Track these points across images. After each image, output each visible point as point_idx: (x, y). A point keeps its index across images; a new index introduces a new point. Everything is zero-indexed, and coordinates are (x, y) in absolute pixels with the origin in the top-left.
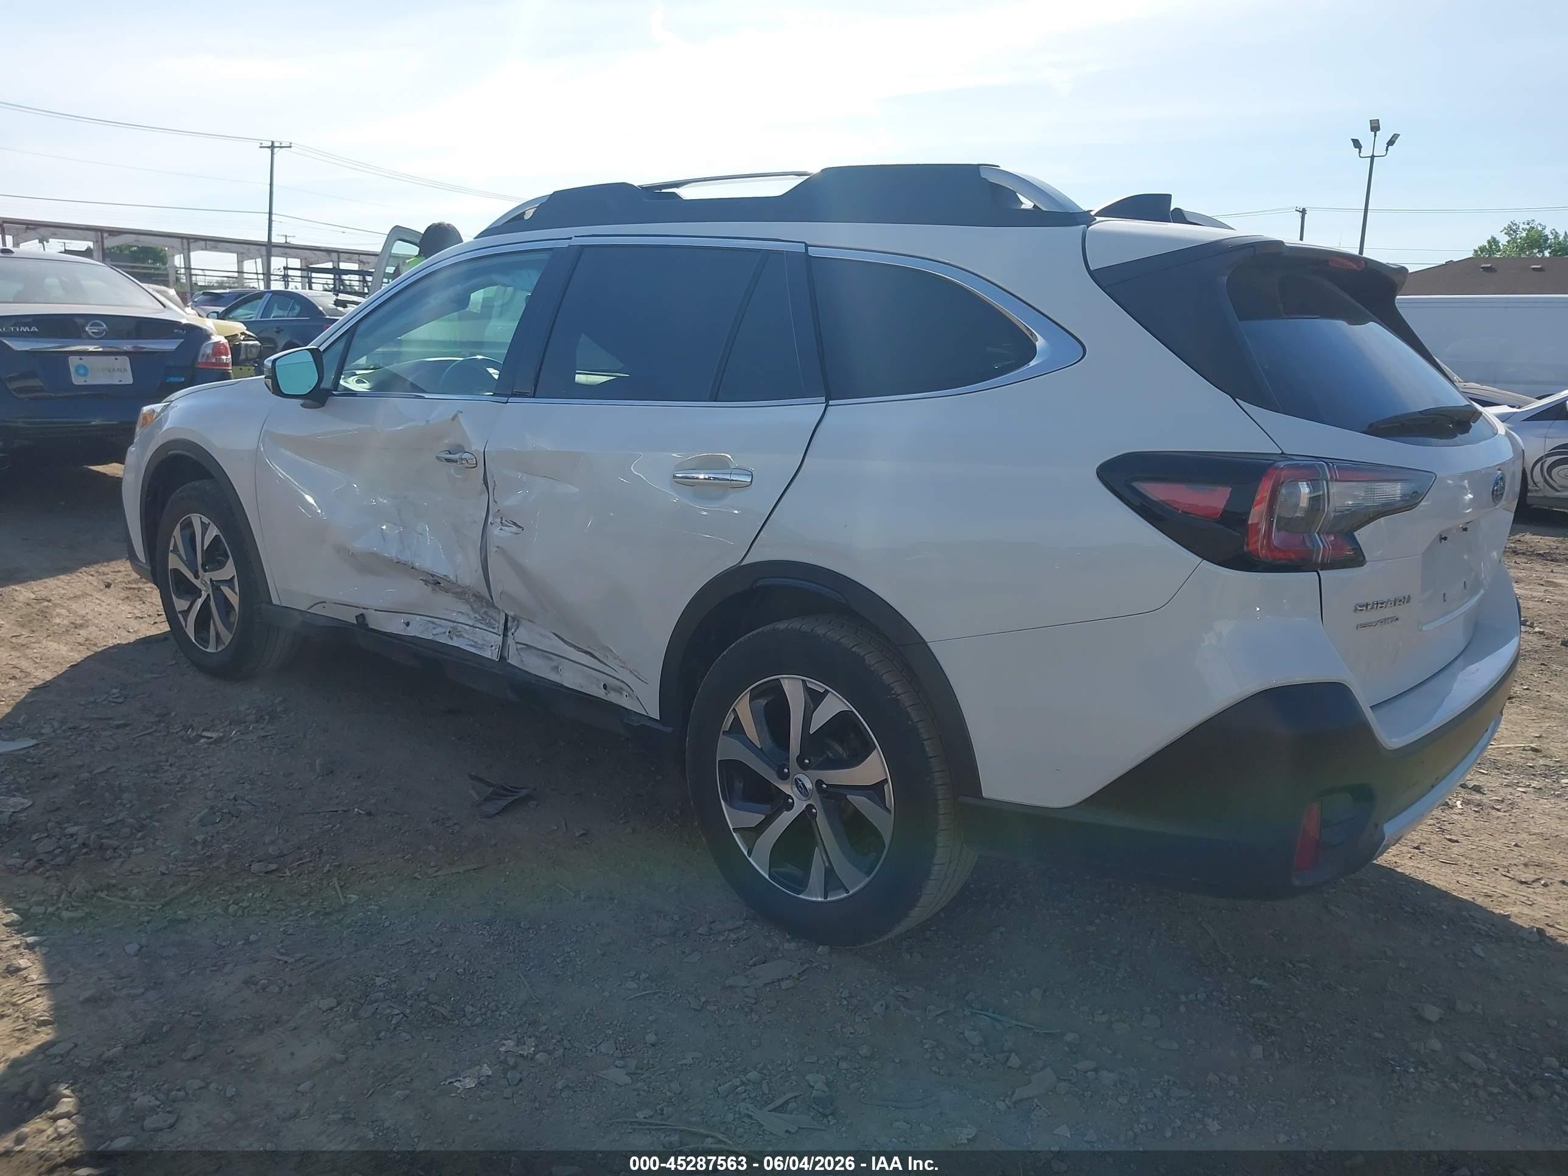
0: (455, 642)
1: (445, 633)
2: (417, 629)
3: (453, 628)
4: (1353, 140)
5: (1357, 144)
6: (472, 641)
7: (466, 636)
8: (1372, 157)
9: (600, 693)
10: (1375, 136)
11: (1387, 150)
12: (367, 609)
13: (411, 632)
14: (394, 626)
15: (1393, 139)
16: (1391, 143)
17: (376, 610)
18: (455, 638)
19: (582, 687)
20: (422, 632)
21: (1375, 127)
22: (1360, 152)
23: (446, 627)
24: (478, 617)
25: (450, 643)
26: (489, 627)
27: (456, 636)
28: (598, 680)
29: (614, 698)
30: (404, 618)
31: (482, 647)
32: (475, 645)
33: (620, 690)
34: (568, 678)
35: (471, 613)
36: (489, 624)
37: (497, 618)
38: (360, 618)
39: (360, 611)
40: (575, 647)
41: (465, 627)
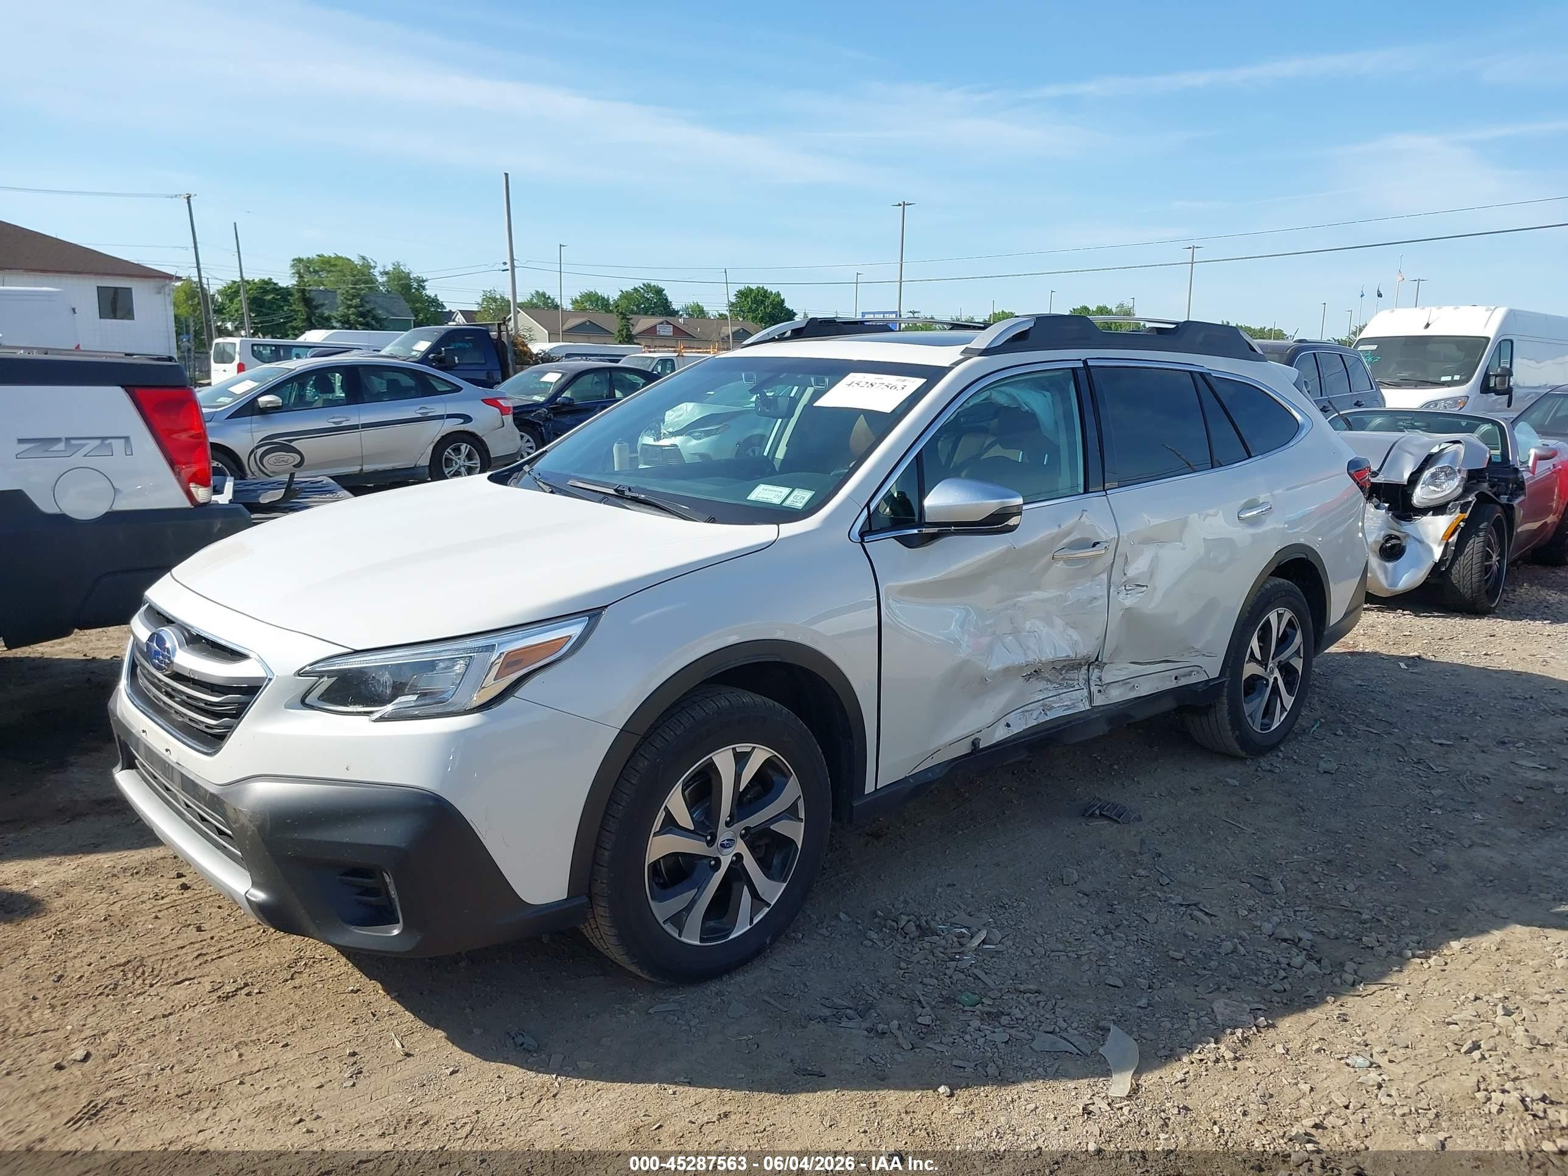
0: (1050, 716)
1: (1041, 713)
2: (1018, 724)
3: (1043, 706)
6: (1063, 706)
7: (1056, 706)
9: (1173, 684)
12: (979, 730)
13: (1016, 730)
14: (1001, 734)
17: (988, 727)
18: (1048, 712)
19: (1157, 688)
23: (1039, 709)
24: (1058, 686)
25: (1047, 718)
26: (1070, 688)
27: (1048, 710)
28: (1170, 676)
29: (1183, 682)
30: (1003, 722)
31: (1074, 706)
32: (1068, 708)
33: (1189, 674)
34: (1145, 689)
35: (1050, 686)
36: (1069, 686)
37: (1076, 677)
38: (975, 744)
39: (973, 737)
40: (1150, 663)
41: (1051, 699)
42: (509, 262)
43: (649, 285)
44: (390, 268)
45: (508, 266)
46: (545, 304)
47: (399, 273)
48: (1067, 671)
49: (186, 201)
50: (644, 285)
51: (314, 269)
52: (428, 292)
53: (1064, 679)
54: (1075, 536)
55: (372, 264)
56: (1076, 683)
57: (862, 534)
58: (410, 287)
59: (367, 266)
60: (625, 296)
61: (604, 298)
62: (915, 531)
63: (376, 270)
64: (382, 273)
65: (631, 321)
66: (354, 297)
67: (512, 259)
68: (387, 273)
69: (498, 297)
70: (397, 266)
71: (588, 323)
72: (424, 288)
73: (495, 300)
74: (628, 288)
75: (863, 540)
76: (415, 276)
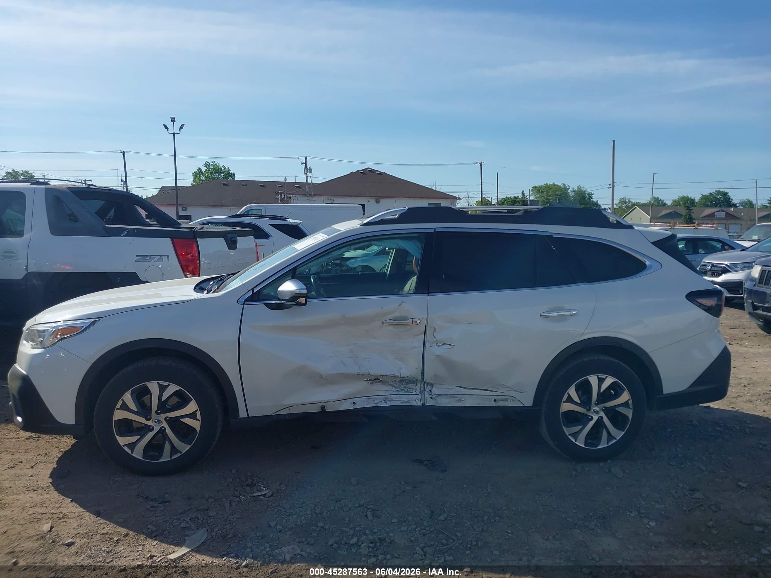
0: (390, 404)
1: (382, 401)
2: (361, 404)
3: (385, 398)
4: (164, 125)
5: (165, 126)
6: (401, 401)
7: (395, 399)
8: (174, 134)
9: (493, 404)
10: (174, 124)
11: (180, 131)
12: (327, 402)
13: (357, 406)
14: (346, 406)
15: (182, 126)
16: (181, 128)
17: (333, 401)
18: (388, 402)
19: (479, 404)
20: (367, 405)
21: (173, 120)
22: (168, 131)
23: (381, 399)
24: (399, 390)
25: (386, 405)
26: (408, 392)
27: (389, 401)
28: (490, 399)
29: (501, 404)
30: (352, 401)
31: (409, 402)
32: (404, 402)
33: (506, 400)
34: (469, 402)
35: (394, 389)
36: (408, 391)
37: (414, 388)
38: (323, 408)
39: (322, 404)
40: (473, 389)
41: (393, 396)
42: (611, 184)
43: (719, 191)
44: (576, 189)
45: (611, 186)
46: (658, 203)
47: (580, 191)
48: (407, 384)
49: (480, 165)
50: (716, 191)
51: (541, 191)
52: (593, 200)
53: (405, 387)
54: (397, 314)
55: (568, 187)
56: (414, 391)
57: (245, 301)
58: (585, 197)
59: (566, 189)
60: (704, 198)
61: (691, 199)
62: (274, 302)
63: (569, 190)
64: (571, 191)
65: (692, 211)
66: (547, 203)
67: (613, 182)
68: (574, 191)
69: (627, 201)
70: (579, 188)
71: (674, 212)
72: (592, 198)
73: (625, 202)
74: (706, 193)
75: (244, 304)
76: (588, 192)
